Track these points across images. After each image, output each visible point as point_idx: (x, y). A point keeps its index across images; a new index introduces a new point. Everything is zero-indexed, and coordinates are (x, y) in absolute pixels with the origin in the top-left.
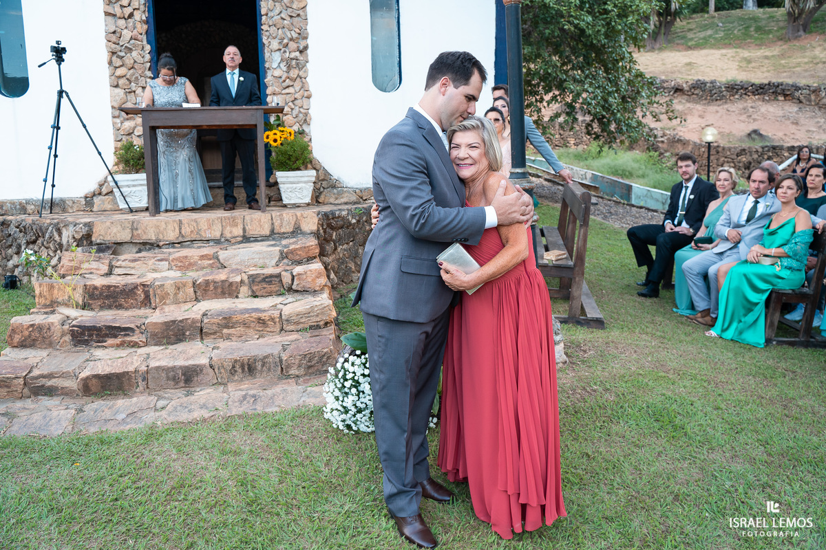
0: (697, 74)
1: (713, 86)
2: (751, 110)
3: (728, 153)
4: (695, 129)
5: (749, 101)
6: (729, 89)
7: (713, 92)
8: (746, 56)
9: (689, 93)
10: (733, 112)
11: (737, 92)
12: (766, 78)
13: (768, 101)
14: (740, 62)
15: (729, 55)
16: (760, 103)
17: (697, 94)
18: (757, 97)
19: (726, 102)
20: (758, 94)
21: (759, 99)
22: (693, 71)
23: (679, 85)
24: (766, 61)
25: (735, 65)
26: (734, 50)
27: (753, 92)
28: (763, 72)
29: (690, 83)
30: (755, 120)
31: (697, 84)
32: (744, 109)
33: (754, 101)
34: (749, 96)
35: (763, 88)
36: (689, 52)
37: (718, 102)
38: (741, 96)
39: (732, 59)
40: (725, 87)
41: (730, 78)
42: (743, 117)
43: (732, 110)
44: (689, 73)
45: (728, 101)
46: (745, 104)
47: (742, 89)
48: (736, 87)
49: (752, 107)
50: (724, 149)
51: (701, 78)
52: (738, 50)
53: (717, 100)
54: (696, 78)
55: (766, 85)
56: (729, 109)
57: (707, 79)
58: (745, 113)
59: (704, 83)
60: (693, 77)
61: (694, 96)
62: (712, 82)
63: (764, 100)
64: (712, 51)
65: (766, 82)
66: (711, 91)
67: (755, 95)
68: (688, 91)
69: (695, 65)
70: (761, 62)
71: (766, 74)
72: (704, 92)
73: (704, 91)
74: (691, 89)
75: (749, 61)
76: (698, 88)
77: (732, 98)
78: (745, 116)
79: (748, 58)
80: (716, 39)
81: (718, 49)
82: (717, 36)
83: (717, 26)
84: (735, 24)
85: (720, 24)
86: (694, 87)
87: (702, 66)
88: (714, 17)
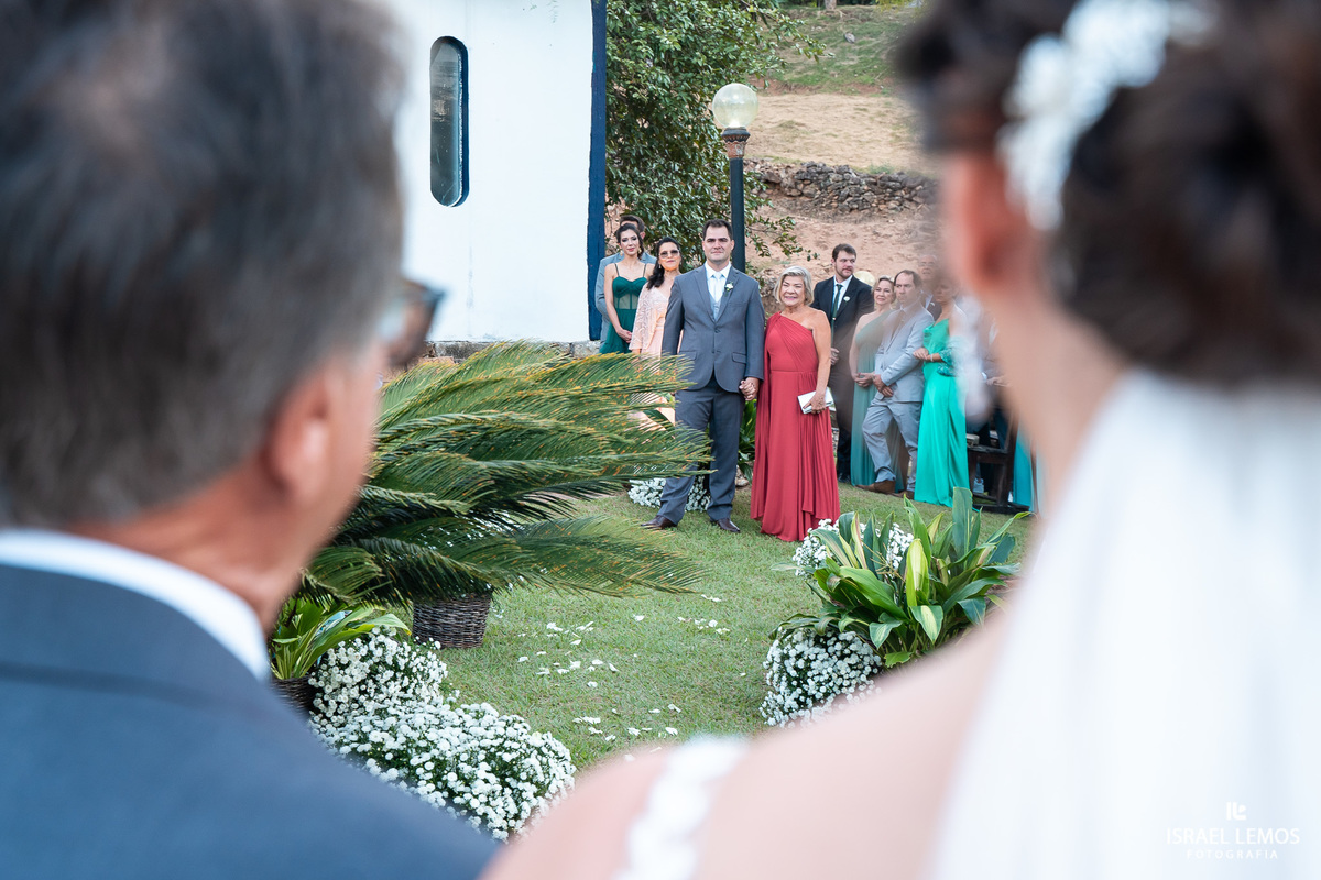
0: (808, 151)
1: (844, 180)
6: (876, 189)
7: (844, 192)
9: (794, 192)
15: (873, 110)
17: (809, 196)
19: (871, 215)
22: (798, 142)
23: (771, 174)
25: (885, 133)
26: (882, 98)
29: (795, 171)
31: (809, 172)
36: (787, 98)
37: (854, 214)
39: (879, 119)
44: (791, 146)
45: (875, 212)
47: (901, 188)
51: (816, 160)
53: (851, 209)
54: (807, 160)
57: (830, 164)
59: (825, 172)
60: (801, 156)
61: (802, 198)
62: (840, 171)
64: (836, 99)
66: (839, 189)
68: (790, 188)
69: (801, 128)
72: (826, 191)
73: (825, 188)
74: (796, 183)
76: (812, 180)
77: (881, 206)
80: (842, 69)
81: (848, 93)
82: (845, 63)
83: (846, 39)
84: (883, 38)
85: (851, 38)
86: (803, 180)
87: (815, 131)
88: (836, 18)
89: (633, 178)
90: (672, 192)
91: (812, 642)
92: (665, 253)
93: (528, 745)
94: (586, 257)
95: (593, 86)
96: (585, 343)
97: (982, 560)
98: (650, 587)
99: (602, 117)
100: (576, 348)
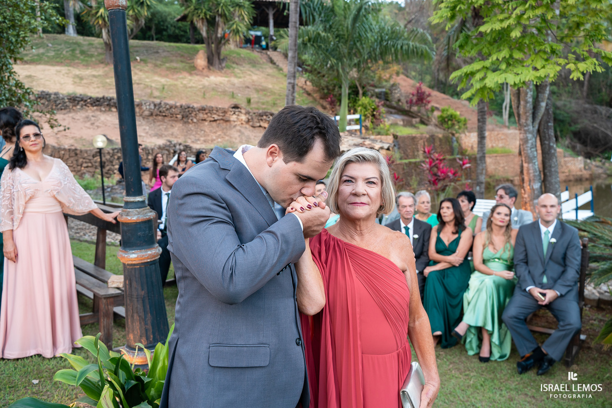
0: (40, 86)
1: (57, 98)
2: (93, 118)
3: (86, 155)
4: (49, 134)
5: (89, 111)
6: (71, 101)
7: (58, 102)
8: (77, 73)
10: (78, 120)
11: (78, 104)
12: (98, 92)
13: (105, 111)
14: (74, 78)
15: (63, 72)
16: (99, 113)
18: (95, 108)
19: (70, 112)
20: (96, 106)
21: (97, 110)
22: (35, 83)
24: (95, 79)
25: (70, 81)
26: (67, 68)
27: (92, 104)
28: (94, 88)
30: (98, 127)
31: (42, 95)
32: (87, 117)
33: (93, 111)
34: (89, 107)
35: (98, 101)
36: (28, 66)
37: (63, 111)
38: (82, 106)
39: (66, 75)
40: (68, 99)
41: (71, 92)
42: (88, 124)
43: (77, 118)
45: (72, 110)
46: (87, 114)
47: (82, 100)
48: (77, 99)
49: (93, 116)
50: (81, 151)
51: (45, 90)
52: (70, 68)
53: (62, 109)
54: (41, 89)
55: (101, 98)
56: (74, 117)
57: (51, 91)
58: (89, 121)
59: (49, 95)
61: (41, 106)
62: (55, 94)
63: (101, 111)
64: (48, 67)
65: (100, 96)
66: (55, 101)
67: (93, 106)
69: (35, 78)
70: (91, 80)
71: (97, 90)
73: (49, 101)
75: (81, 78)
76: (43, 98)
77: (74, 108)
79: (80, 76)
80: (48, 57)
81: (52, 65)
82: (49, 54)
83: (48, 46)
84: (63, 46)
85: (50, 45)
86: (39, 98)
87: (41, 79)
88: (43, 38)
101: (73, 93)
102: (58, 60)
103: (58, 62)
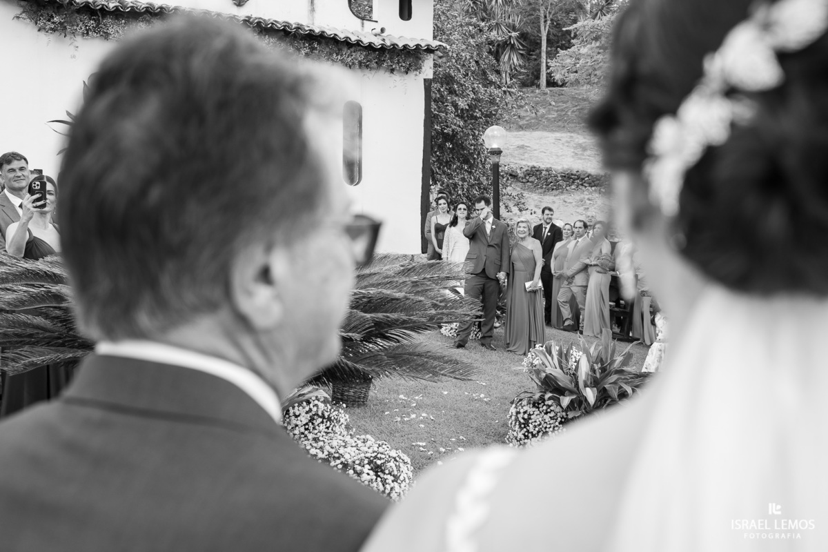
0: (531, 159)
1: (549, 174)
2: (588, 202)
5: (586, 193)
6: (565, 179)
7: (549, 181)
8: (580, 142)
9: (524, 180)
10: (571, 203)
11: (573, 182)
14: (575, 148)
15: (564, 140)
16: (597, 195)
17: (532, 182)
18: (593, 188)
19: (562, 193)
20: (595, 186)
21: (595, 190)
22: (526, 155)
23: (513, 171)
25: (570, 151)
26: (569, 134)
27: (590, 184)
29: (525, 170)
31: (531, 170)
32: (581, 201)
33: (591, 193)
34: (586, 187)
35: (599, 180)
36: (521, 133)
37: (554, 192)
38: (577, 186)
39: (567, 144)
40: (562, 176)
41: (566, 167)
43: (569, 201)
44: (523, 157)
45: (565, 191)
46: (582, 196)
47: (578, 179)
48: (572, 177)
49: (589, 199)
51: (536, 165)
52: (572, 134)
53: (553, 189)
54: (531, 164)
55: (602, 176)
56: (566, 200)
57: (543, 166)
58: (582, 206)
59: (540, 171)
60: (528, 163)
61: (528, 183)
62: (547, 170)
63: (600, 192)
64: (546, 134)
66: (547, 179)
67: (591, 187)
68: (522, 178)
69: (528, 148)
72: (540, 179)
74: (525, 176)
76: (533, 175)
77: (568, 188)
78: (582, 208)
79: (584, 145)
80: (548, 120)
81: (553, 131)
82: (550, 116)
83: (551, 104)
84: (569, 104)
85: (554, 103)
86: (529, 174)
87: (535, 150)
88: (546, 94)
89: (444, 172)
90: (463, 180)
91: (531, 406)
92: (460, 209)
93: (389, 456)
94: (420, 212)
95: (424, 126)
96: (419, 255)
97: (616, 365)
98: (451, 377)
99: (429, 142)
100: (415, 257)
101: (569, 169)
102: (560, 123)
103: (559, 126)
